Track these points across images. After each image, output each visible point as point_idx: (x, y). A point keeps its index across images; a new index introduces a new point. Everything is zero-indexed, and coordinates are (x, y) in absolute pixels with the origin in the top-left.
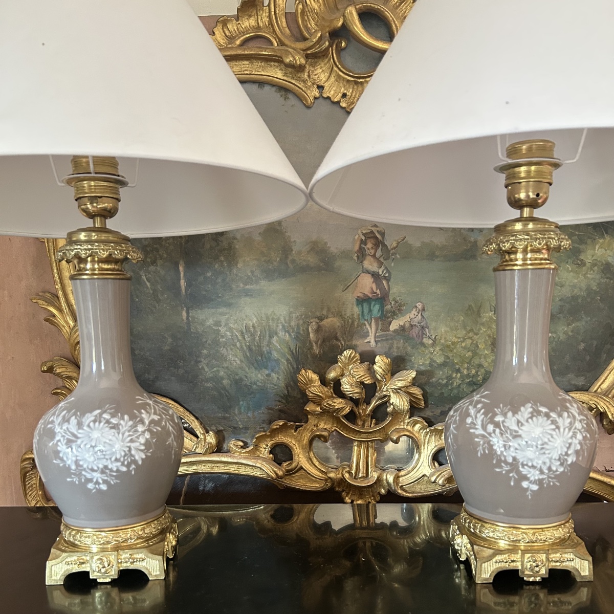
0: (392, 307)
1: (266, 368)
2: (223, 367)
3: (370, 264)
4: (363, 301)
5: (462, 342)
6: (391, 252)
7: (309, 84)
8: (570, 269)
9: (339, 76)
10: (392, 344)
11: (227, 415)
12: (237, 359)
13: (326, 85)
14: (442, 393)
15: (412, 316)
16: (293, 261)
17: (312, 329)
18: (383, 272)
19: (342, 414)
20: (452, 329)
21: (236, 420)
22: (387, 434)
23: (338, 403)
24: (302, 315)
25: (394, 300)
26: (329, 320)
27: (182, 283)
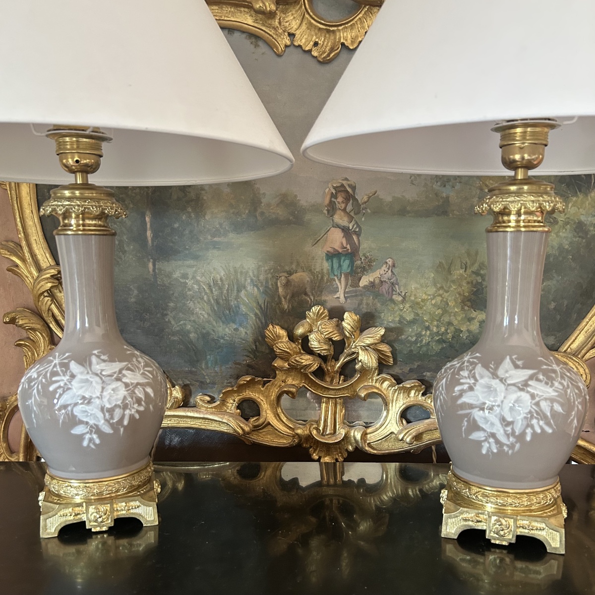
0: (362, 263)
1: (234, 322)
2: (190, 321)
3: (340, 218)
4: (332, 256)
5: (432, 299)
6: (362, 206)
7: (280, 31)
9: (311, 24)
10: (362, 300)
11: (194, 369)
12: (204, 313)
13: (298, 33)
14: (411, 351)
15: (382, 272)
16: (262, 214)
17: (281, 284)
18: (353, 226)
19: (310, 370)
20: (422, 286)
21: (203, 374)
22: (355, 391)
23: (306, 360)
24: (271, 270)
25: (364, 255)
26: (298, 274)
27: (149, 234)
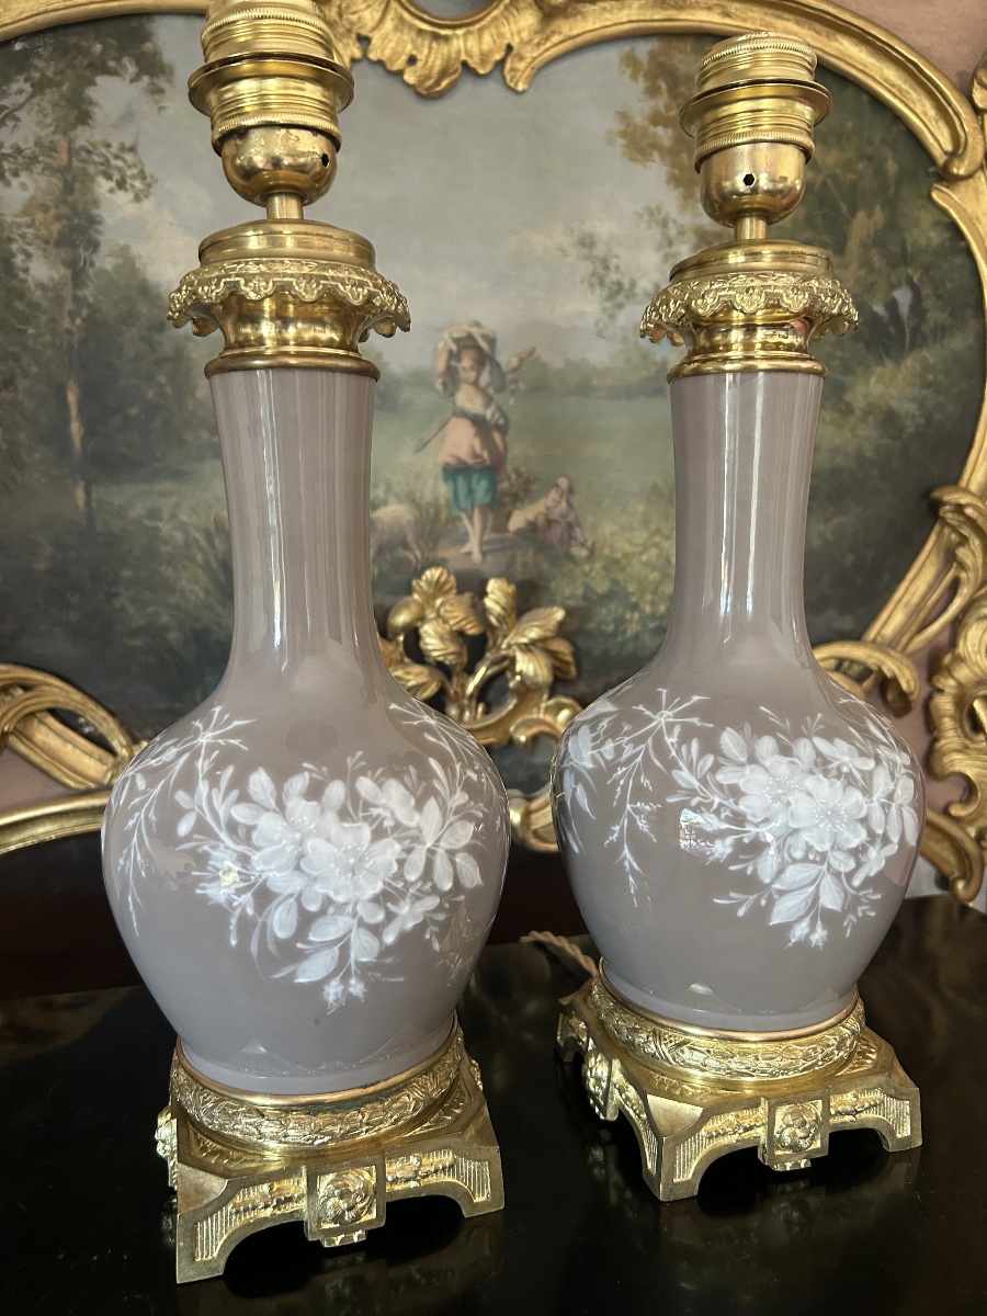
0: (512, 485)
3: (468, 399)
4: (455, 471)
5: (641, 553)
6: (509, 377)
7: (342, 30)
8: (828, 419)
9: (401, 20)
10: (514, 557)
12: (197, 588)
13: (376, 38)
14: (607, 651)
15: (549, 503)
18: (493, 415)
20: (622, 528)
22: (507, 731)
23: (415, 675)
25: (516, 470)
26: (389, 508)
27: (76, 428)
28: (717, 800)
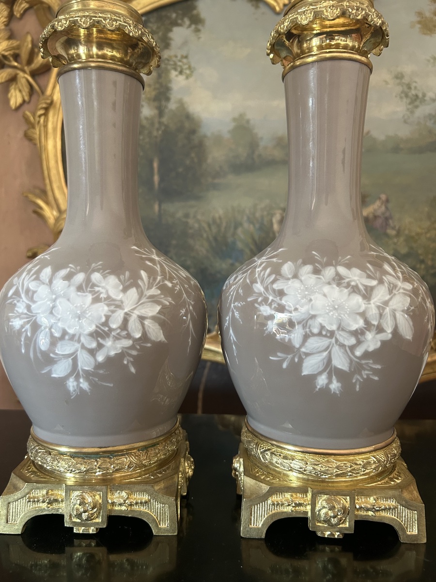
1: (230, 257)
12: (203, 249)
15: (375, 207)
16: (259, 156)
17: (276, 221)
20: (416, 220)
24: (266, 207)
27: (156, 178)
28: (271, 298)
